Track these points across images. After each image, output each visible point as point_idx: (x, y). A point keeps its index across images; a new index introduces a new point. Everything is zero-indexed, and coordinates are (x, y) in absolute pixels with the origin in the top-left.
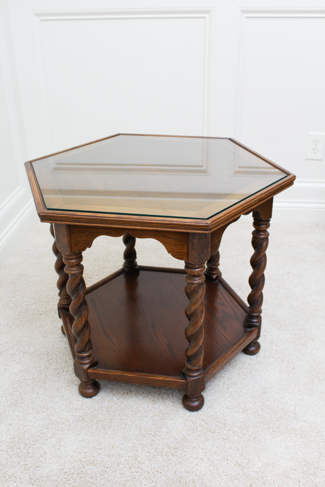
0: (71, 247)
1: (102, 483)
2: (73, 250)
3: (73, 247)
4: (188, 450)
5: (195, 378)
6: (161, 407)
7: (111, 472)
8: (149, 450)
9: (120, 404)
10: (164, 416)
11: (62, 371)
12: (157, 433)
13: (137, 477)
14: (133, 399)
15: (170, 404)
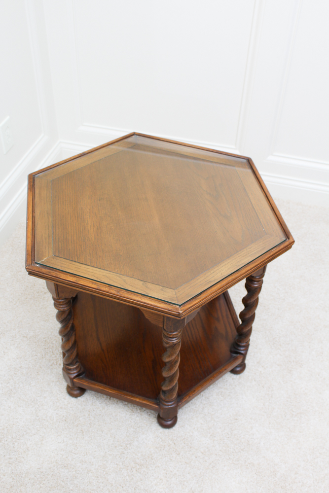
0: (58, 293)
1: (71, 488)
2: (60, 295)
3: (60, 293)
4: (151, 468)
5: (168, 407)
6: (138, 419)
7: (81, 478)
8: (117, 463)
9: (101, 408)
10: (138, 429)
11: (55, 363)
12: (128, 446)
13: (101, 487)
14: (114, 406)
15: (147, 416)
